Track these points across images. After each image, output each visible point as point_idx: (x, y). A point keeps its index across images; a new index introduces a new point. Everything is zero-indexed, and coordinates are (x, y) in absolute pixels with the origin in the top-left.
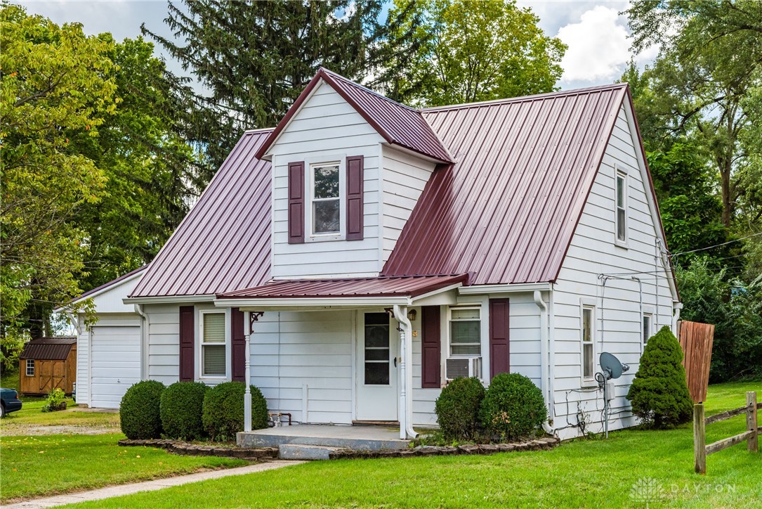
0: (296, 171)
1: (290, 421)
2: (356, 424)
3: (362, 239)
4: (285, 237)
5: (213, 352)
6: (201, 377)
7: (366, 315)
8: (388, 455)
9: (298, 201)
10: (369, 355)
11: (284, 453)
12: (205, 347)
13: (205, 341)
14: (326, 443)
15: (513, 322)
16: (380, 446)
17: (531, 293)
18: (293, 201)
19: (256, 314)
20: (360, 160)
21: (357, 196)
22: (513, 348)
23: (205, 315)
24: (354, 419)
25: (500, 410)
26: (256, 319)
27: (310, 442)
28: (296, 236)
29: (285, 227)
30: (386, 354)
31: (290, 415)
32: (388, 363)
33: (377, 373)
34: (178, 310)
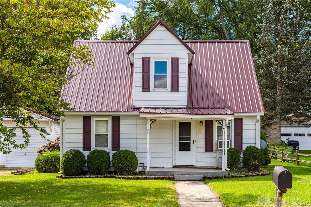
1: (144, 166)
3: (178, 92)
4: (141, 89)
6: (94, 148)
7: (180, 123)
9: (147, 74)
10: (181, 139)
11: (176, 178)
13: (96, 132)
15: (244, 127)
18: (144, 74)
19: (153, 121)
20: (178, 59)
21: (176, 74)
22: (244, 137)
24: (174, 165)
28: (146, 88)
29: (140, 84)
30: (189, 139)
31: (144, 164)
32: (190, 142)
33: (185, 146)
34: (82, 118)
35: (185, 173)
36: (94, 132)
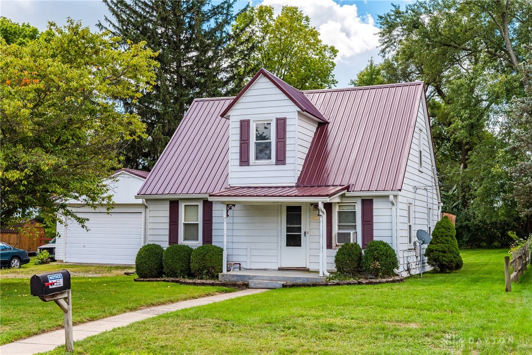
0: (245, 125)
1: (240, 268)
2: (280, 269)
3: (285, 164)
4: (238, 162)
5: (191, 228)
6: (182, 242)
7: (287, 207)
8: (321, 285)
9: (246, 142)
10: (288, 229)
11: (252, 285)
12: (185, 224)
13: (185, 221)
14: (275, 279)
15: (375, 212)
16: (308, 281)
17: (388, 196)
18: (243, 142)
19: (231, 206)
20: (284, 120)
21: (282, 140)
22: (375, 226)
23: (185, 206)
24: (280, 266)
25: (374, 260)
26: (230, 208)
27: (265, 278)
28: (244, 161)
29: (238, 156)
30: (299, 229)
31: (240, 264)
32: (301, 235)
33: (294, 240)
34: (169, 203)
35: (267, 278)
36: (182, 220)
